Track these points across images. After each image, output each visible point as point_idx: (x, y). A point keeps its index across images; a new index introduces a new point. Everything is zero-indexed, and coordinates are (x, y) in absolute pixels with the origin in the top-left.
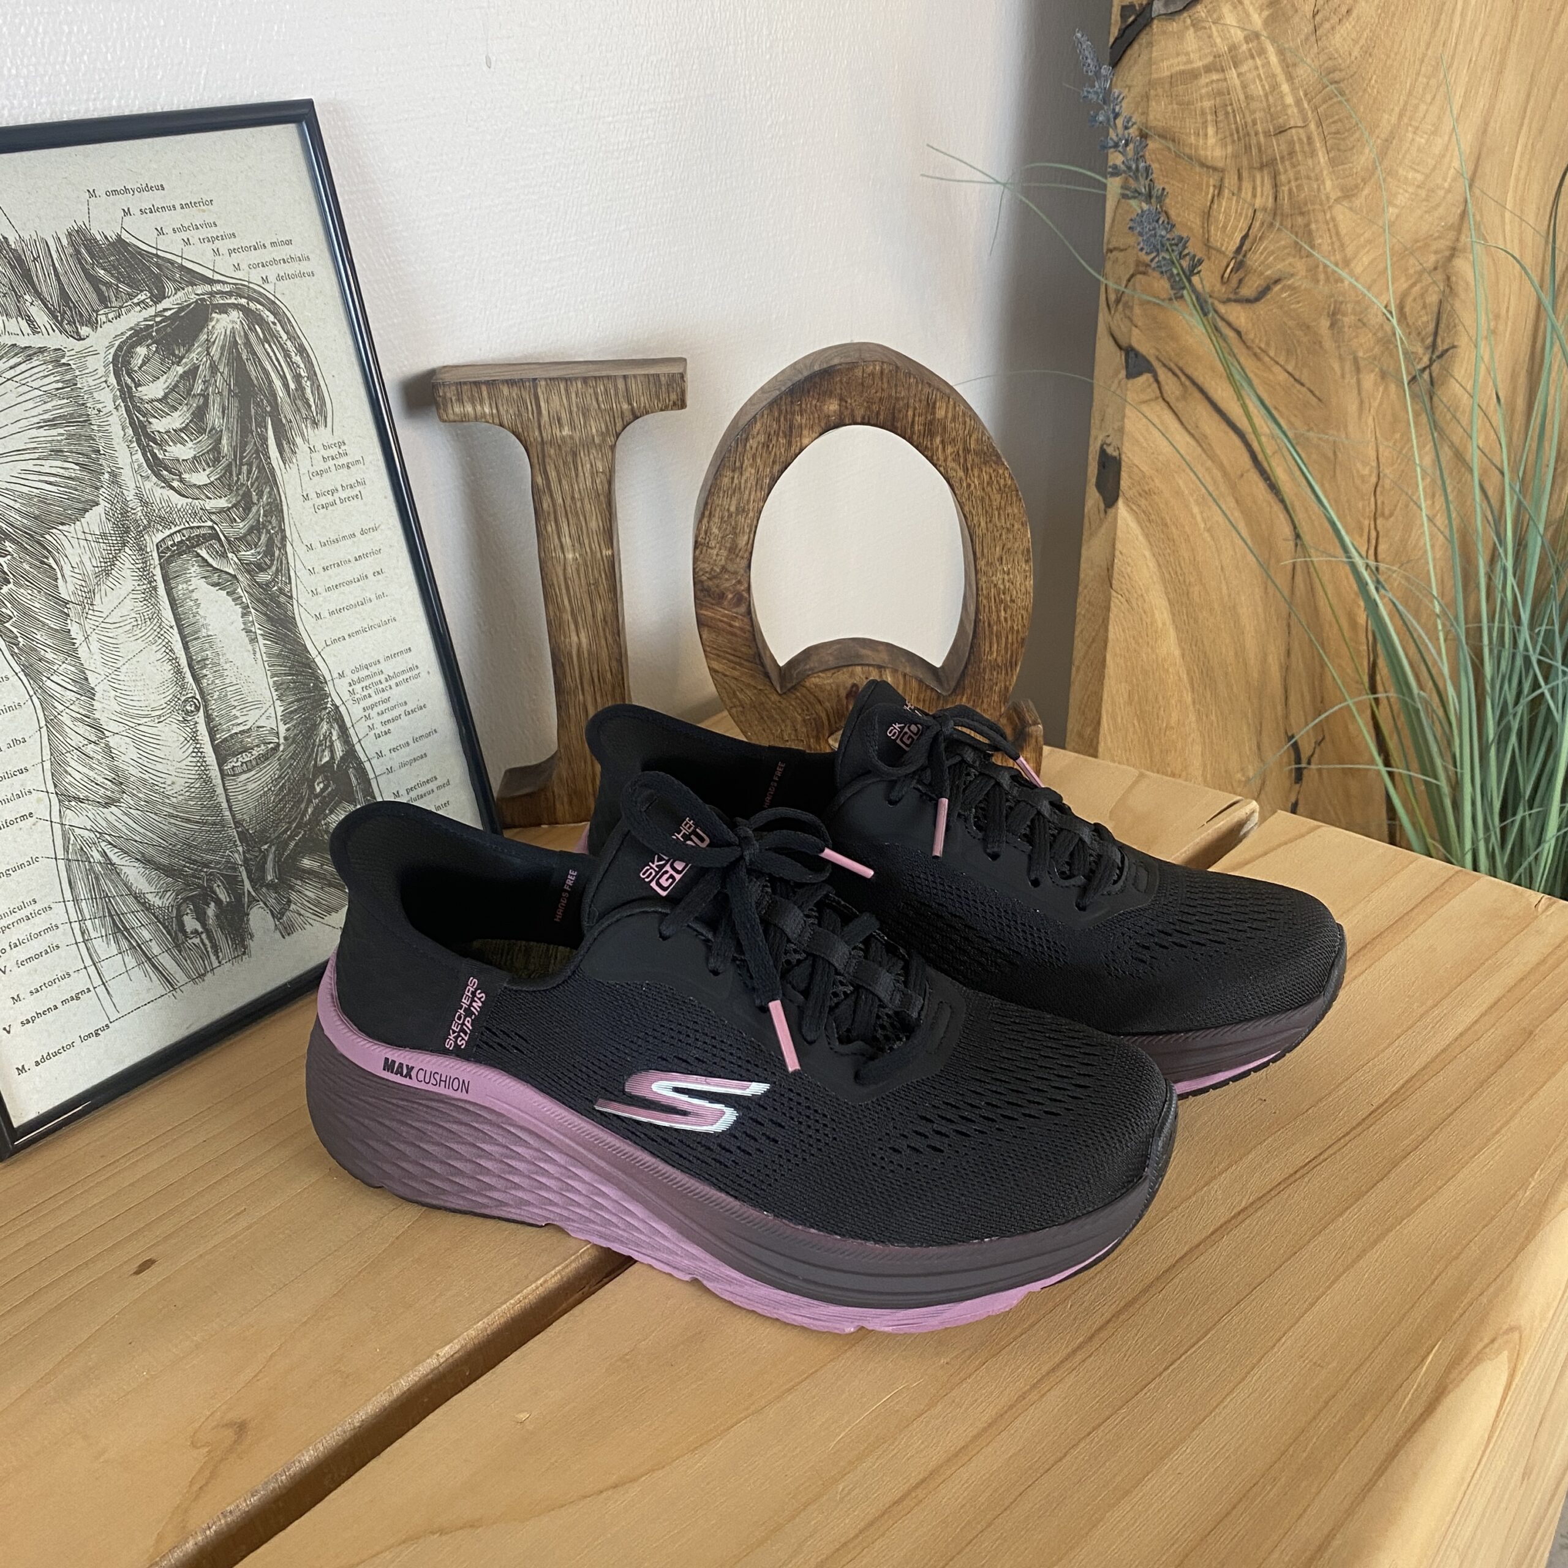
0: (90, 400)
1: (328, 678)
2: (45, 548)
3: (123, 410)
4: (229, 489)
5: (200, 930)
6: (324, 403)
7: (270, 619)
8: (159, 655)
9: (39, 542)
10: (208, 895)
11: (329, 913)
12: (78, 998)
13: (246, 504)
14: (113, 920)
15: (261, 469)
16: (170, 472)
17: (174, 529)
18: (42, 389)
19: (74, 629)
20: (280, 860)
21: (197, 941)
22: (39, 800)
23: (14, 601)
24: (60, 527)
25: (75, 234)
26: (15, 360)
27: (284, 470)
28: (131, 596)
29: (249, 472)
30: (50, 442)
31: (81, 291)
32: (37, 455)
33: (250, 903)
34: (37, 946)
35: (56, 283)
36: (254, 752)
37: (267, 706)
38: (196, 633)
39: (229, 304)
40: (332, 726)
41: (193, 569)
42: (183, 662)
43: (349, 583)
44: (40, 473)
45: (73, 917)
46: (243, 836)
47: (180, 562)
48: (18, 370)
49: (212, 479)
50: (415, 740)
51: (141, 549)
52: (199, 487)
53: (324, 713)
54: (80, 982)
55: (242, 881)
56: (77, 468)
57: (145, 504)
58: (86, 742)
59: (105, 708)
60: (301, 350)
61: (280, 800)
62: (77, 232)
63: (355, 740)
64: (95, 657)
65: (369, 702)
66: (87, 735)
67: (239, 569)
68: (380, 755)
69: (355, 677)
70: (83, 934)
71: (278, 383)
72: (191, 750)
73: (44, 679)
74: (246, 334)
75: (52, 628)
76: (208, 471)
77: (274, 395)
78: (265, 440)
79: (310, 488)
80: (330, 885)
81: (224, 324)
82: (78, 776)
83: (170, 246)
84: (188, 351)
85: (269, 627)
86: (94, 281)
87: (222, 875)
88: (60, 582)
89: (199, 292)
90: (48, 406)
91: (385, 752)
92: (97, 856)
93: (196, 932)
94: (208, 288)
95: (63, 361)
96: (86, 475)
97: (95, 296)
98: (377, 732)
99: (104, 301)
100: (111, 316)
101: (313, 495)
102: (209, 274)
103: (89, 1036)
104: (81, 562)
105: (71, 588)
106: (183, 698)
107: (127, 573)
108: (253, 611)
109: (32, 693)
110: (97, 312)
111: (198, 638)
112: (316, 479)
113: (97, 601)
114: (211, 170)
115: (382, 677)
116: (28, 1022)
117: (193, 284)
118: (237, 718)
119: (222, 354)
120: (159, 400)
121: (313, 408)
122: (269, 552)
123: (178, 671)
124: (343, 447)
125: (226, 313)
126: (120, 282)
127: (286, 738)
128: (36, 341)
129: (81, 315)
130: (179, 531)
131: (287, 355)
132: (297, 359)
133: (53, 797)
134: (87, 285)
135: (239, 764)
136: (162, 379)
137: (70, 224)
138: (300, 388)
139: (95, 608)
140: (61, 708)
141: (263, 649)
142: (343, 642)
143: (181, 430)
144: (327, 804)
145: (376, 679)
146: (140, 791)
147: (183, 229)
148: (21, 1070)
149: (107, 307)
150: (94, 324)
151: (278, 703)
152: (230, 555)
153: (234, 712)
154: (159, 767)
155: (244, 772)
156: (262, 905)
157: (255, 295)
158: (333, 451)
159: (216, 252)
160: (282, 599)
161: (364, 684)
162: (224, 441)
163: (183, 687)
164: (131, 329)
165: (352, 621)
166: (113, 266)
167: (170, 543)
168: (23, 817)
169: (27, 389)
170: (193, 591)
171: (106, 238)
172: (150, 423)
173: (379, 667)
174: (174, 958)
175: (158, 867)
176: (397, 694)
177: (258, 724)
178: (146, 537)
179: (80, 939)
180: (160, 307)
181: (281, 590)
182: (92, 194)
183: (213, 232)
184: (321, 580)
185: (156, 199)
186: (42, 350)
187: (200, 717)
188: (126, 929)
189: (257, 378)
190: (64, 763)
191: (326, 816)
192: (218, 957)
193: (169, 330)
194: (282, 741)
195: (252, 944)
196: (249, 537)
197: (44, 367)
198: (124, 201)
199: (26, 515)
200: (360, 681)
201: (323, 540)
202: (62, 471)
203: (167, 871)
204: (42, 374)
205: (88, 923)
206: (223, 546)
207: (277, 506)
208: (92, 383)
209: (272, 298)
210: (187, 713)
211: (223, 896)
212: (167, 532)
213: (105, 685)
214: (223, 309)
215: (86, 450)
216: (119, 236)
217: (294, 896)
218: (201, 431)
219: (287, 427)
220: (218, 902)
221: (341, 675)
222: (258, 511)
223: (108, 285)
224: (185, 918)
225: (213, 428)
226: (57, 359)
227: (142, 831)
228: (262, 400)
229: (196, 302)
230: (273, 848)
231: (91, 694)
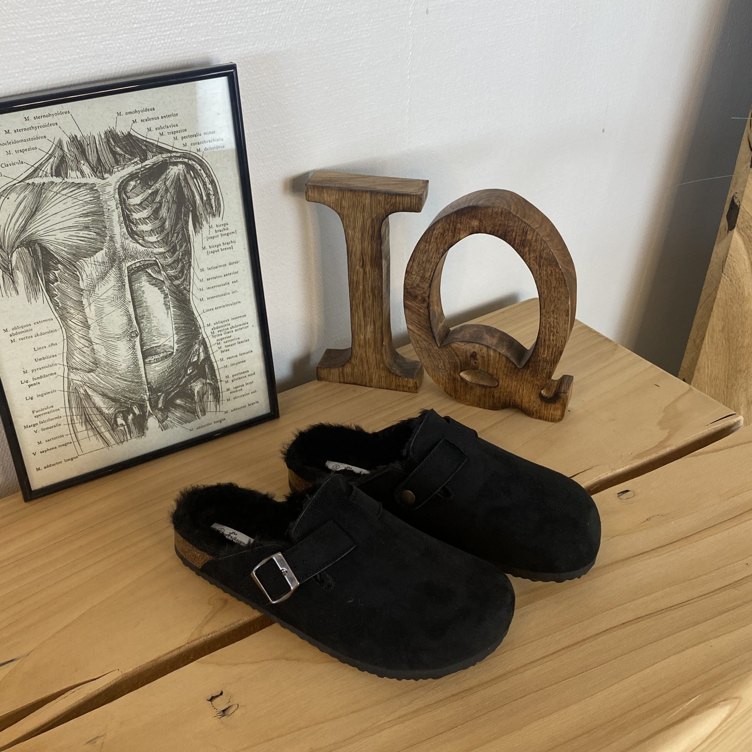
0: (105, 205)
1: (202, 326)
2: (76, 267)
3: (120, 209)
4: (167, 244)
5: (124, 424)
6: (220, 206)
7: (177, 300)
8: (122, 313)
9: (74, 265)
10: (130, 410)
11: (186, 423)
12: (66, 445)
13: (173, 250)
14: (86, 417)
15: (183, 235)
16: (139, 236)
17: (137, 261)
18: (84, 200)
19: (85, 301)
20: (166, 399)
21: (122, 428)
22: (59, 368)
23: (59, 289)
24: (84, 259)
25: (108, 133)
26: (73, 189)
27: (194, 236)
28: (113, 288)
29: (177, 236)
30: (84, 223)
31: (107, 158)
32: (77, 229)
33: (149, 416)
34: (51, 424)
35: (96, 155)
36: (161, 355)
37: (171, 336)
38: (141, 304)
39: (178, 162)
40: (200, 346)
41: (143, 278)
42: (133, 316)
43: (219, 286)
44: (78, 236)
45: (68, 414)
46: (150, 389)
47: (138, 274)
48: (74, 193)
49: (159, 239)
50: (241, 355)
51: (120, 269)
52: (152, 243)
53: (197, 341)
54: (68, 439)
55: (147, 407)
56: (95, 234)
57: (124, 249)
58: (83, 346)
59: (94, 334)
60: (212, 182)
61: (170, 376)
62: (110, 132)
63: (211, 352)
64: (92, 313)
65: (221, 337)
66: (84, 343)
67: (166, 278)
68: (222, 360)
69: (215, 326)
70: (71, 421)
71: (197, 197)
72: (131, 352)
73: (68, 320)
74: (185, 175)
75: (75, 300)
76: (157, 236)
77: (195, 202)
78: (187, 222)
79: (207, 244)
80: (188, 411)
81: (174, 171)
82: (78, 360)
83: (153, 137)
84: (155, 183)
85: (177, 303)
86: (114, 153)
87: (137, 403)
88: (81, 282)
89: (164, 157)
90: (86, 208)
91: (225, 359)
92: (82, 391)
93: (122, 425)
94: (169, 155)
95: (95, 188)
96: (98, 237)
97: (113, 160)
98: (222, 350)
99: (117, 162)
100: (119, 169)
101: (207, 247)
102: (170, 148)
103: (68, 460)
104: (92, 273)
105: (85, 284)
106: (131, 331)
107: (112, 279)
108: (169, 296)
109: (62, 326)
110: (113, 167)
111: (142, 307)
112: (211, 240)
113: (97, 289)
114: (179, 100)
115: (229, 327)
116: (43, 452)
117: (161, 153)
118: (155, 340)
119: (172, 184)
120: (138, 205)
121: (214, 208)
122: (182, 271)
123: (130, 320)
124: (226, 226)
125: (177, 165)
126: (126, 153)
127: (177, 350)
128: (83, 181)
129: (106, 169)
130: (139, 262)
131: (204, 184)
132: (209, 186)
133: (66, 368)
134: (111, 155)
135: (153, 359)
136: (141, 196)
137: (106, 128)
138: (209, 199)
139: (95, 292)
140: (74, 332)
141: (172, 312)
142: (212, 311)
143: (146, 218)
144: (193, 378)
145: (226, 327)
146: (105, 367)
147: (161, 128)
148: (38, 469)
149: (118, 165)
150: (111, 173)
151: (176, 335)
152: (162, 272)
153: (154, 338)
154: (115, 358)
155: (155, 363)
156: (155, 417)
157: (193, 158)
158: (221, 228)
159: (175, 139)
160: (185, 292)
161: (219, 329)
162: (167, 223)
163: (131, 326)
164: (129, 174)
165: (218, 302)
166: (124, 146)
167: (134, 267)
168: (52, 374)
169: (76, 200)
170: (142, 287)
171: (123, 133)
172: (132, 215)
173: (228, 322)
174: (111, 434)
175: (109, 398)
176: (234, 335)
177: (164, 344)
178: (123, 263)
179: (70, 422)
180: (144, 164)
181: (185, 288)
182: (119, 114)
183: (175, 129)
184: (204, 285)
185: (150, 114)
186: (85, 184)
187: (138, 339)
188: (91, 421)
189: (188, 195)
190: (72, 354)
191: (191, 383)
192: (130, 436)
193: (147, 174)
194: (175, 351)
195: (147, 432)
196: (173, 265)
197: (86, 191)
198: (134, 117)
199: (70, 254)
200: (217, 328)
201: (210, 267)
202: (87, 236)
203: (113, 400)
204: (84, 194)
205: (75, 417)
206: (160, 268)
207: (189, 251)
208: (107, 197)
209: (201, 158)
210: (132, 337)
211: (137, 411)
212: (133, 262)
213: (96, 324)
214: (175, 164)
215: (100, 226)
216: (129, 133)
217: (170, 414)
218: (156, 218)
219: (199, 217)
220: (134, 414)
221: (209, 325)
222: (179, 254)
223: (120, 155)
224: (118, 419)
225: (162, 217)
226: (92, 188)
227: (104, 383)
228: (188, 205)
229: (162, 161)
230: (163, 395)
231: (89, 327)
